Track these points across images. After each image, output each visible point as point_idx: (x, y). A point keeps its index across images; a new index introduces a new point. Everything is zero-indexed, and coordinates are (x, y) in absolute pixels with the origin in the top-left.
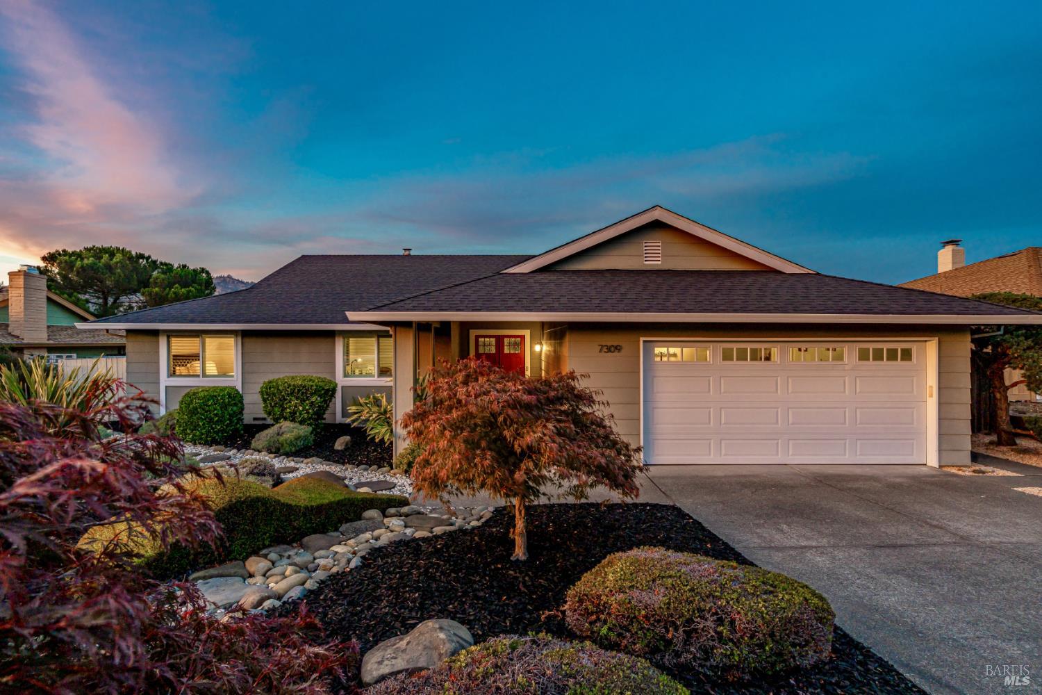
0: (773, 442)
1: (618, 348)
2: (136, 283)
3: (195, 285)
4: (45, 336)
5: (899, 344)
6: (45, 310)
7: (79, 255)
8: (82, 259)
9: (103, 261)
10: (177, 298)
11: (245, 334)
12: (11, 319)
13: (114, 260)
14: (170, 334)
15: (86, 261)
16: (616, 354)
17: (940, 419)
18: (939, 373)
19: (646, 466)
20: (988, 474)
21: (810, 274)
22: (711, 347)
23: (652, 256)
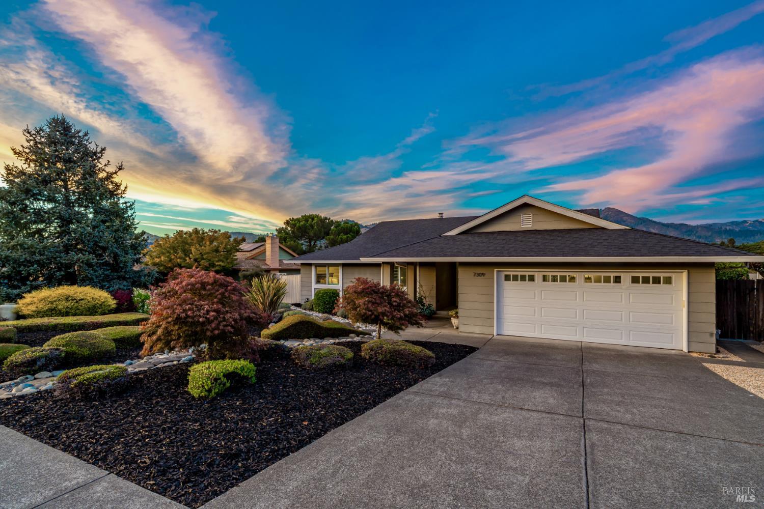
1: (483, 274)
2: (323, 233)
3: (351, 233)
4: (278, 265)
5: (662, 274)
6: (278, 251)
7: (298, 220)
8: (300, 222)
9: (309, 222)
10: (342, 242)
11: (344, 265)
12: (267, 257)
13: (314, 222)
14: (316, 265)
15: (301, 223)
16: (482, 277)
17: (689, 322)
18: (688, 293)
19: (498, 335)
20: (717, 358)
21: (626, 229)
22: (536, 274)
23: (526, 222)
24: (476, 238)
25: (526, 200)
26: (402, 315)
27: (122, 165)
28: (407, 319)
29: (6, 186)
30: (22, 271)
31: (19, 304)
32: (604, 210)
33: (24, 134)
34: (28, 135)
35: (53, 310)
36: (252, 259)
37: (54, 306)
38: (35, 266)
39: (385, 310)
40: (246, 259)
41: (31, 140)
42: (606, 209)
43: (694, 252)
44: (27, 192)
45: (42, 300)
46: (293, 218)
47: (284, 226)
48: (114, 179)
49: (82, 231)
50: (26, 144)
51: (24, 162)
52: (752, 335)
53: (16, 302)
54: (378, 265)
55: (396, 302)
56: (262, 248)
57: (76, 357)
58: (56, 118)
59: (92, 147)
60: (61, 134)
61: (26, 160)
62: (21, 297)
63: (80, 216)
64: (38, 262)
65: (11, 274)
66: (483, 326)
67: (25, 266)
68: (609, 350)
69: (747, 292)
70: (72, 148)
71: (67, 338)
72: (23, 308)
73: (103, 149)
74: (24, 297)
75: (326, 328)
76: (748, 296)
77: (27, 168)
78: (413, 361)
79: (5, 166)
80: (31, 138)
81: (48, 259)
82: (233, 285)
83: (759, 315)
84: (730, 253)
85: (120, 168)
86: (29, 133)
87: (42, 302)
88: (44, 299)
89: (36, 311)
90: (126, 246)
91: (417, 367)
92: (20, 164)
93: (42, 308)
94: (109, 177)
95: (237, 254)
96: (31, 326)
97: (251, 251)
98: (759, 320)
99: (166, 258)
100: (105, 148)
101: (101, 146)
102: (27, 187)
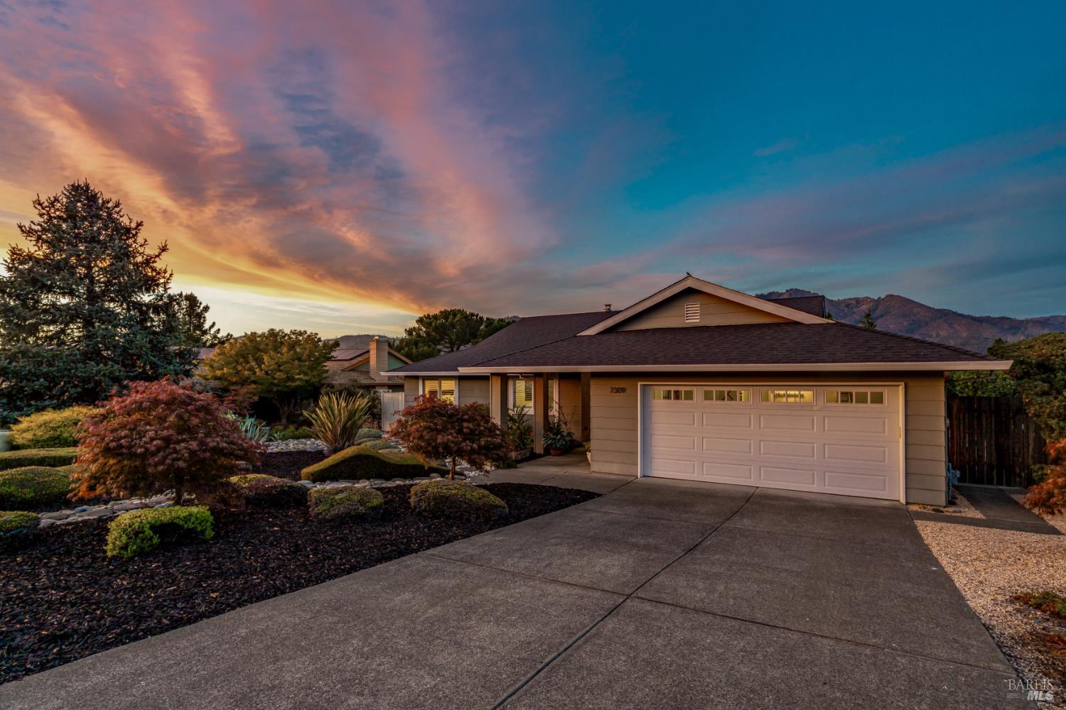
0: (746, 467)
1: (623, 390)
2: (469, 335)
5: (869, 388)
6: (387, 359)
7: (435, 317)
8: (437, 320)
9: (449, 320)
11: (461, 378)
12: (370, 368)
13: (456, 320)
14: (425, 378)
15: (438, 322)
16: (622, 394)
17: (907, 459)
18: (906, 415)
19: (644, 476)
20: (944, 514)
21: (828, 323)
22: (695, 389)
23: (692, 315)
24: (621, 339)
25: (689, 284)
26: (475, 446)
27: (166, 245)
28: (484, 451)
29: (7, 274)
30: (24, 387)
31: (13, 431)
32: (884, 299)
33: (35, 207)
34: (39, 207)
35: (56, 439)
36: (351, 370)
37: (58, 433)
38: (42, 380)
39: (448, 440)
40: (342, 370)
41: (44, 214)
42: (887, 296)
43: (910, 356)
44: (34, 282)
45: (41, 426)
46: (428, 315)
47: (417, 326)
48: (155, 265)
49: (105, 333)
50: (39, 219)
51: (34, 243)
52: (1018, 479)
53: (9, 429)
54: (484, 378)
55: (468, 428)
56: (365, 356)
57: (13, 501)
58: (76, 185)
59: (125, 221)
60: (84, 205)
61: (37, 241)
62: (16, 422)
63: (103, 313)
64: (46, 376)
65: (11, 391)
66: (623, 463)
67: (28, 380)
68: (789, 499)
69: (1011, 415)
70: (99, 224)
71: (6, 475)
72: (17, 436)
73: (139, 224)
74: (20, 422)
75: (394, 464)
76: (1012, 422)
77: (36, 251)
78: (467, 512)
79: (10, 249)
80: (44, 211)
81: (59, 371)
82: (198, 404)
83: (1028, 449)
84: (961, 356)
85: (164, 249)
86: (40, 204)
87: (42, 428)
88: (45, 424)
89: (33, 440)
90: (169, 354)
91: (473, 520)
92: (28, 246)
93: (41, 436)
94: (148, 262)
95: (328, 364)
96: (9, 459)
97: (351, 359)
98: (1028, 457)
99: (231, 371)
100: (142, 222)
101: (136, 219)
102: (33, 276)
